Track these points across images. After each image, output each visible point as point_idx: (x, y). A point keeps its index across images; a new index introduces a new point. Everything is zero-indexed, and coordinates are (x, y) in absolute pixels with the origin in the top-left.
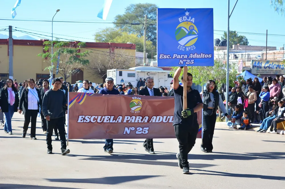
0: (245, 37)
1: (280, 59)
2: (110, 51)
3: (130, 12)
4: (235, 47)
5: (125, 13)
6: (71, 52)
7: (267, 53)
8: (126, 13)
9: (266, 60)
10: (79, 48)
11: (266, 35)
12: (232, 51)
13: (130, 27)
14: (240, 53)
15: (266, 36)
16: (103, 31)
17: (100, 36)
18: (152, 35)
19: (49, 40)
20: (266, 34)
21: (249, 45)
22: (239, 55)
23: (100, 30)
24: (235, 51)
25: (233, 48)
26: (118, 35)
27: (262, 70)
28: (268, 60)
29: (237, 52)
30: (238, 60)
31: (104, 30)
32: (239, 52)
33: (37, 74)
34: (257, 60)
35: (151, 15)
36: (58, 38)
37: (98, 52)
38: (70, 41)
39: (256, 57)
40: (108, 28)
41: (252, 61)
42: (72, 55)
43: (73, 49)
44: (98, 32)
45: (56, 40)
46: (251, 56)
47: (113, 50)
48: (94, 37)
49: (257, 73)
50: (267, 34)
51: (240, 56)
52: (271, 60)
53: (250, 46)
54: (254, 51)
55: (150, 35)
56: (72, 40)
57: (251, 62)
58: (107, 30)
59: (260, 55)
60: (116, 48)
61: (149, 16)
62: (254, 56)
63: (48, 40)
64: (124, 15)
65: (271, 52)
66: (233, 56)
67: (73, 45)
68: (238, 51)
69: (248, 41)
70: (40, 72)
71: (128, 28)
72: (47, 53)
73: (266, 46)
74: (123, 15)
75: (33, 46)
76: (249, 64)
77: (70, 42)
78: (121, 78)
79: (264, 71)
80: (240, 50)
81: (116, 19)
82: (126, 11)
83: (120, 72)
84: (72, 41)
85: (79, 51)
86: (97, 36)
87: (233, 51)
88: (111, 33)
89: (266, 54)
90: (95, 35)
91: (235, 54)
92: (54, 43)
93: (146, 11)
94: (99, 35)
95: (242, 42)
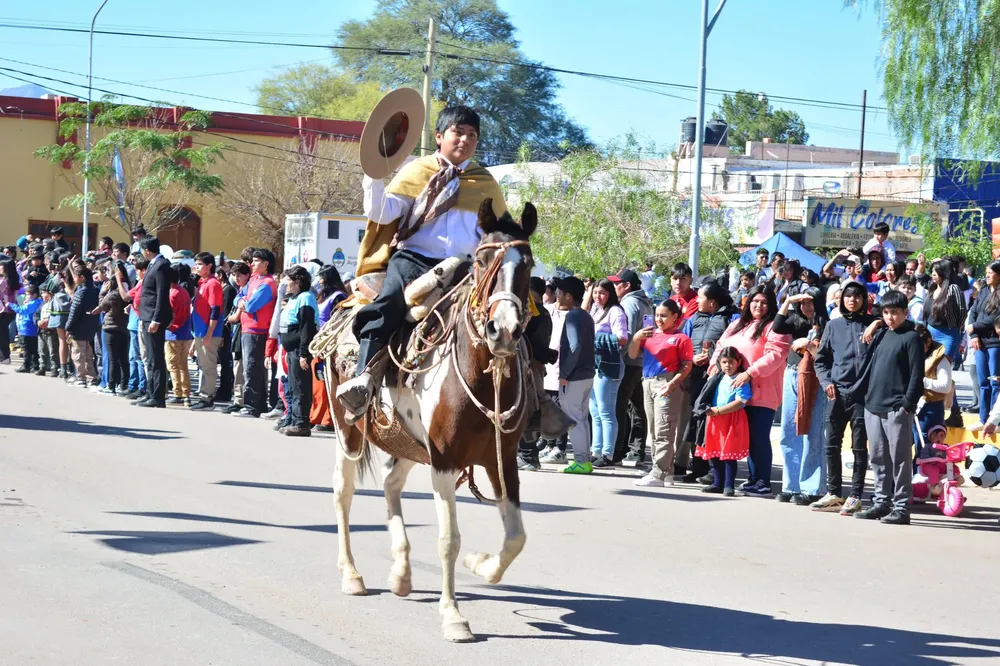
0: (796, 115)
1: (909, 195)
2: (301, 149)
3: (393, 12)
4: (753, 148)
5: (375, 17)
6: (157, 145)
7: (861, 172)
8: (379, 16)
9: (859, 197)
10: (186, 134)
11: (862, 108)
12: (742, 164)
13: (390, 64)
14: (772, 172)
15: (861, 113)
16: (287, 77)
17: (275, 92)
18: (466, 97)
19: (80, 100)
20: (862, 104)
21: (808, 144)
22: (765, 178)
23: (278, 72)
24: (753, 162)
25: (748, 153)
26: (344, 92)
27: (843, 235)
28: (866, 198)
29: (761, 168)
30: (758, 196)
31: (293, 72)
32: (768, 168)
33: (30, 221)
34: (828, 196)
35: (466, 27)
36: (110, 95)
37: (255, 149)
38: (155, 105)
39: (824, 187)
40: (306, 65)
41: (810, 199)
42: (160, 156)
43: (165, 135)
44: (271, 78)
45: (104, 99)
46: (808, 184)
47: (311, 143)
48: (254, 97)
49: (824, 242)
50: (864, 107)
51: (771, 180)
52: (876, 199)
53: (813, 148)
54: (819, 165)
55: (460, 97)
56: (160, 102)
57: (805, 204)
58: (304, 72)
59: (841, 181)
60: (320, 136)
61: (461, 30)
62: (819, 183)
63: (74, 100)
64: (370, 21)
65: (881, 170)
66: (744, 179)
67: (165, 120)
68: (763, 163)
69: (807, 131)
70: (43, 215)
71: (384, 69)
72: (67, 148)
73: (859, 148)
74: (367, 24)
75: (19, 117)
76: (798, 212)
77: (153, 108)
78: (334, 244)
79: (848, 236)
80: (773, 159)
81: (342, 37)
82: (379, 7)
83: (330, 222)
84: (161, 106)
85: (188, 142)
86: (267, 91)
87: (747, 161)
88: (315, 84)
89: (860, 178)
90: (260, 86)
91: (753, 173)
92: (97, 109)
93: (451, 12)
94: (275, 90)
95: (786, 132)
